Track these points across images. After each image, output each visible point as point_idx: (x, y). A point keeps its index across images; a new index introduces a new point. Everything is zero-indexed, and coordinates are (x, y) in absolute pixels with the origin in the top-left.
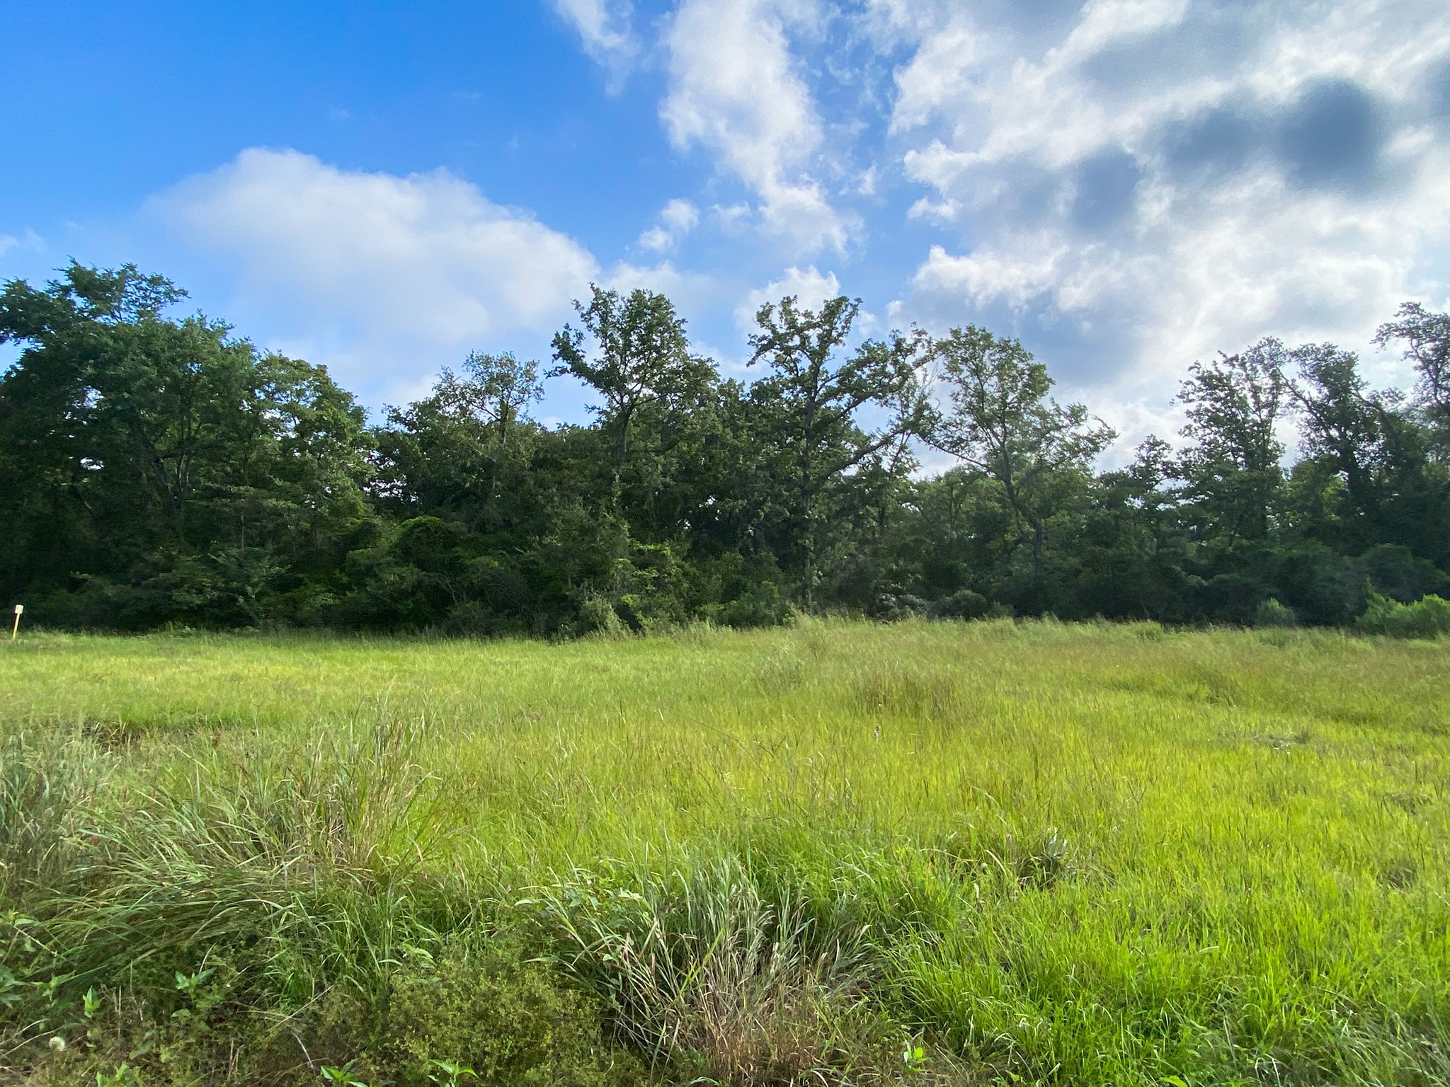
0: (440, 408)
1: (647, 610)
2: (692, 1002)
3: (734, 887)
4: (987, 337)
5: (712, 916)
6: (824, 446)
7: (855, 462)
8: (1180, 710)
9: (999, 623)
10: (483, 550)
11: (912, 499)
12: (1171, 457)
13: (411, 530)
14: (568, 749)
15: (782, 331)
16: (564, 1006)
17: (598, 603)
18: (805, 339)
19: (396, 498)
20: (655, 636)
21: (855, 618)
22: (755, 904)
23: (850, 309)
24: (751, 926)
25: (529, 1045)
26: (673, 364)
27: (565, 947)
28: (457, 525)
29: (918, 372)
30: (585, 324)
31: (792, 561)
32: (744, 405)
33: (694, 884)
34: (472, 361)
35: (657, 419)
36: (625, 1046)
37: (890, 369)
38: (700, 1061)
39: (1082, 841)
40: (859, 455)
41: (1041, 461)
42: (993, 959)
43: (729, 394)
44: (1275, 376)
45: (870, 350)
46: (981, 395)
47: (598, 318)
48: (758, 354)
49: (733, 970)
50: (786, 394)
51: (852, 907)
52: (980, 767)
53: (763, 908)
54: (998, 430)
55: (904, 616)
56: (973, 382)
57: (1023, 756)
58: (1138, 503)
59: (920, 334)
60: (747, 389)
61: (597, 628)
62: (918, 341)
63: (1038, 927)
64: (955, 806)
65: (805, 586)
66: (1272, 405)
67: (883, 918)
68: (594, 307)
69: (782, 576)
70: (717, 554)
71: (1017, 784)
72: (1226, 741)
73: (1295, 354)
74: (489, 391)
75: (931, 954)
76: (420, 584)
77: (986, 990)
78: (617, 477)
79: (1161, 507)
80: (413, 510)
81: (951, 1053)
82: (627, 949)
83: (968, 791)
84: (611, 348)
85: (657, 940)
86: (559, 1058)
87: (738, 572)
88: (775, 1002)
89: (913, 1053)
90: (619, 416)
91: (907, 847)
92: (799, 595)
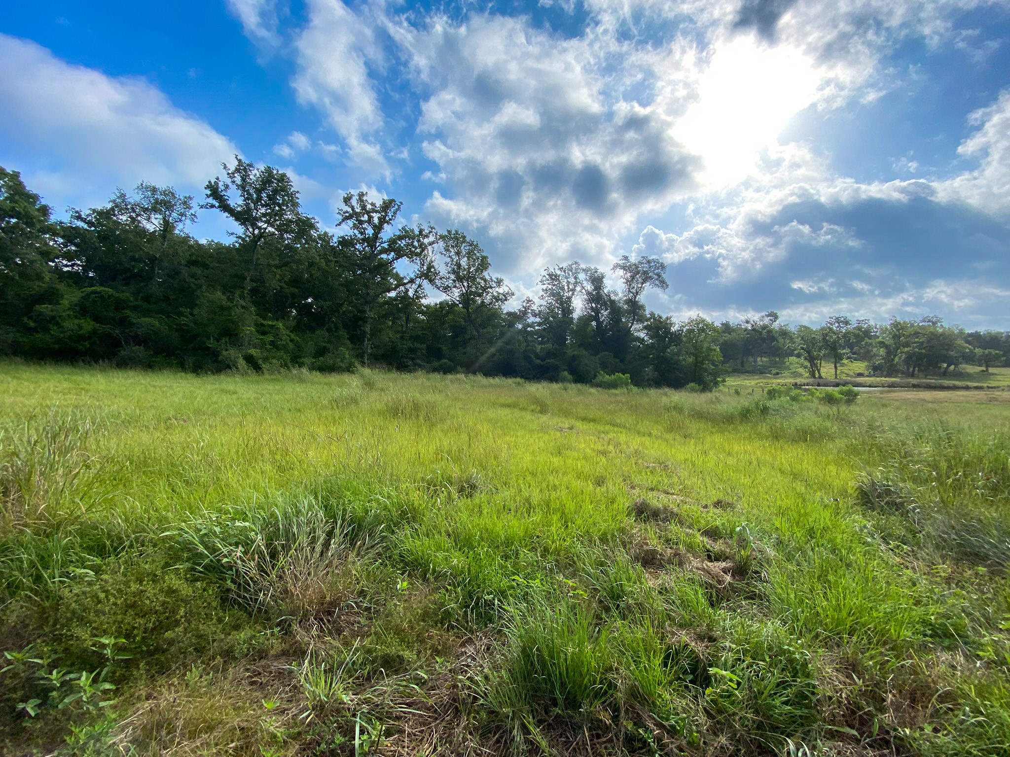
0: (114, 215)
1: (265, 359)
2: (281, 577)
3: (310, 513)
4: (464, 237)
5: (295, 530)
6: (378, 279)
7: (395, 289)
8: (528, 416)
9: (458, 376)
10: (147, 313)
11: (423, 313)
12: (535, 307)
13: (88, 295)
14: (204, 441)
15: (358, 210)
16: (194, 592)
17: (231, 353)
18: (370, 218)
19: (77, 273)
20: (270, 375)
21: (389, 370)
22: (322, 521)
23: (396, 207)
24: (319, 532)
25: (167, 618)
26: (289, 216)
27: (197, 557)
28: (126, 294)
29: (429, 248)
30: (230, 180)
31: (356, 339)
32: (333, 248)
33: (285, 514)
34: (142, 188)
35: (276, 247)
36: (236, 607)
37: (416, 244)
38: (284, 607)
39: (486, 475)
40: (397, 286)
41: (483, 302)
42: (443, 534)
43: (323, 240)
44: (576, 278)
45: (406, 232)
46: (459, 265)
47: (239, 178)
48: (343, 220)
49: (307, 556)
50: (358, 246)
51: (376, 517)
52: (445, 443)
53: (327, 522)
54: (465, 284)
55: (415, 370)
56: (456, 258)
57: (464, 437)
58: (520, 326)
59: (432, 228)
60: (335, 240)
61: (230, 368)
62: (430, 232)
63: (464, 516)
64: (432, 462)
65: (364, 353)
66: (573, 290)
67: (392, 520)
68: (237, 170)
69: (350, 346)
70: (312, 330)
71: (460, 450)
72: (544, 429)
73: (584, 270)
74: (155, 210)
75: (414, 535)
76: (95, 332)
77: (439, 548)
78: (248, 278)
79: (529, 329)
80: (91, 282)
81: (420, 581)
82: (239, 554)
83: (438, 455)
84: (248, 199)
85: (259, 546)
86: (189, 622)
87: (325, 342)
88: (330, 570)
89: (402, 585)
90: (251, 241)
91: (407, 484)
92: (360, 356)
